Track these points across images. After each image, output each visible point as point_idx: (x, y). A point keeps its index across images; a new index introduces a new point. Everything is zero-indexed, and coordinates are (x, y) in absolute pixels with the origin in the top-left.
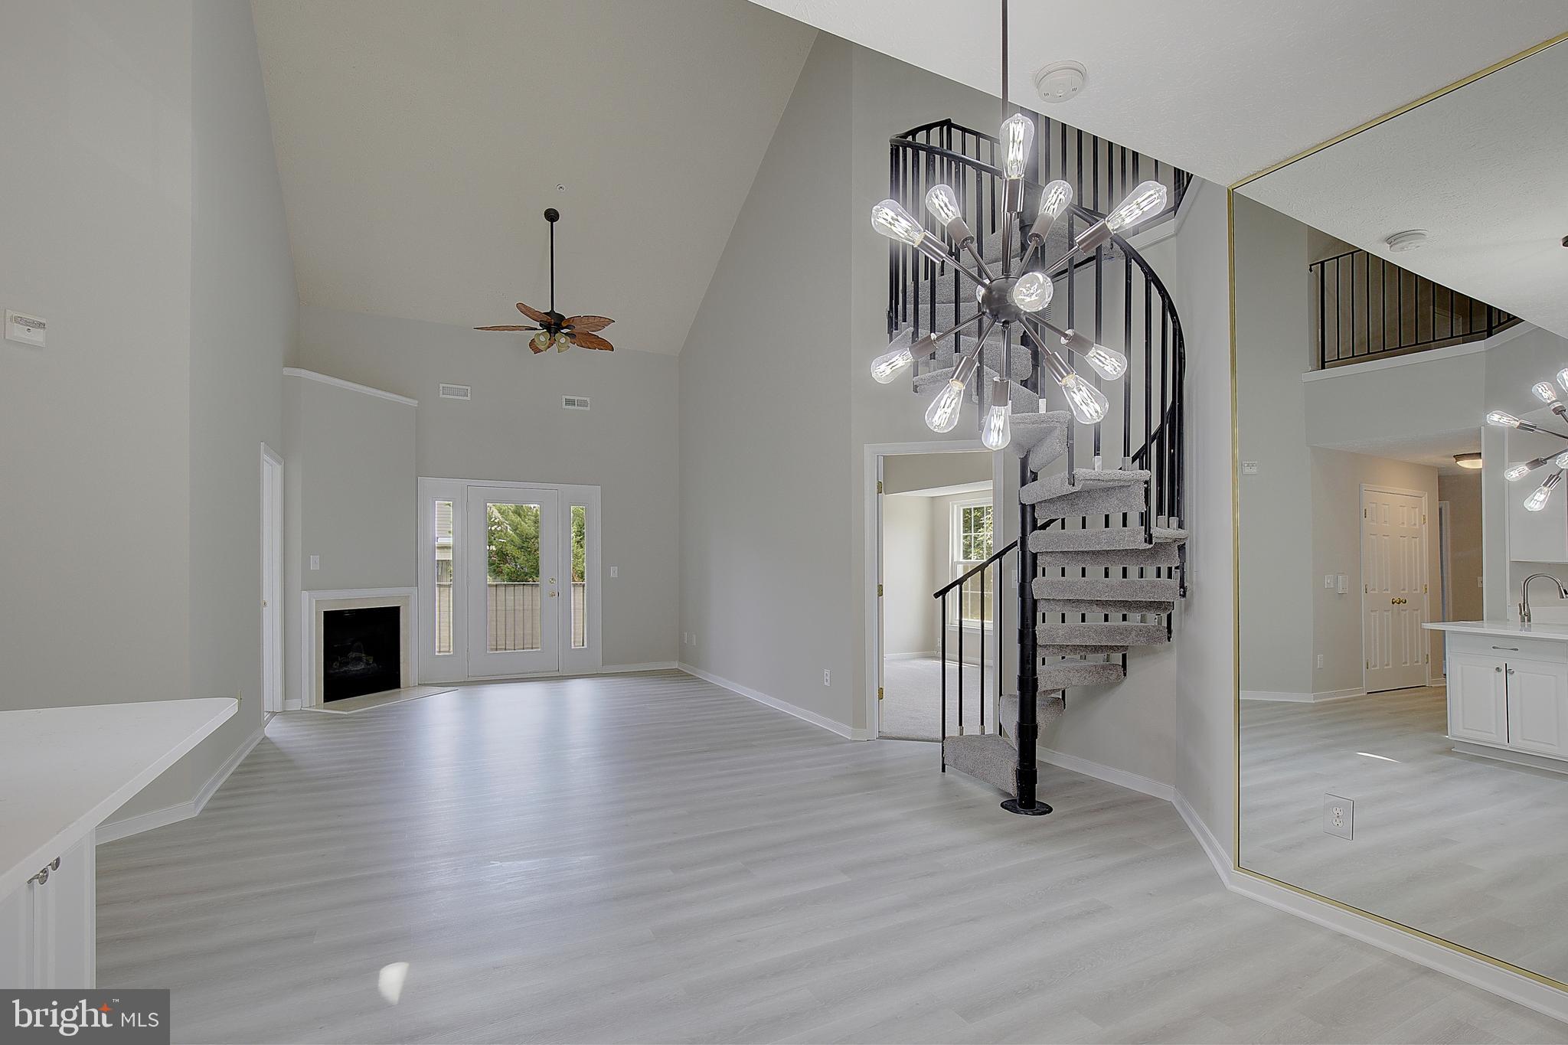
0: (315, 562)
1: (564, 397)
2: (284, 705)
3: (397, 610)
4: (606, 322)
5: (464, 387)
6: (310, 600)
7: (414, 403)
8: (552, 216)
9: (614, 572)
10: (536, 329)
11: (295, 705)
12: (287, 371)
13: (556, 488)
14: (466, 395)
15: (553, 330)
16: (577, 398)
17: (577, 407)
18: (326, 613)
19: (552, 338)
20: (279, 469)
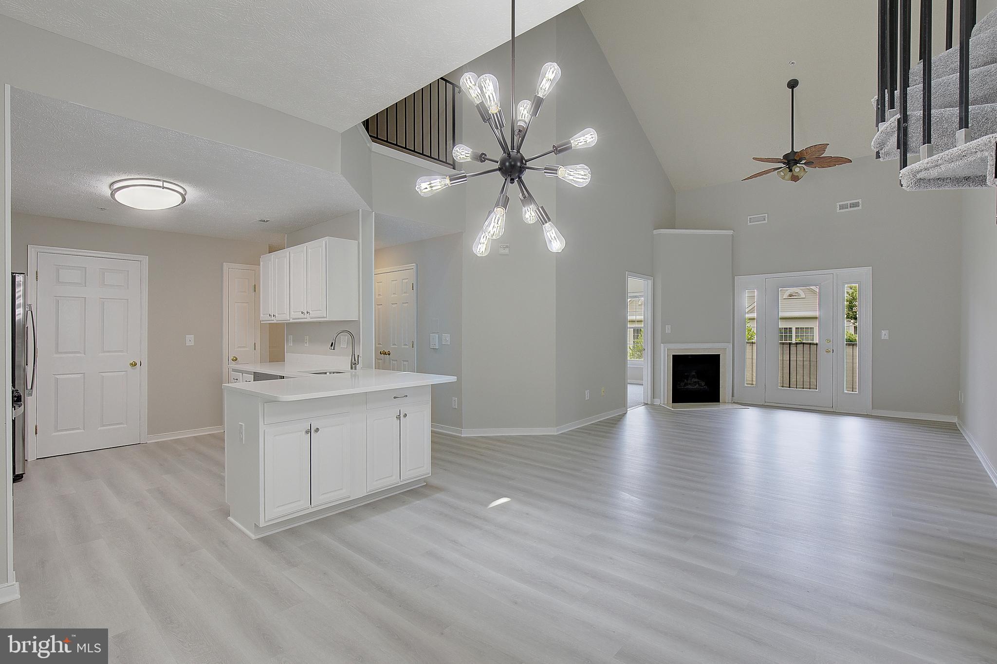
0: (668, 329)
1: (838, 204)
2: (652, 401)
3: (719, 355)
4: (824, 147)
5: (763, 215)
6: (664, 348)
7: (730, 232)
8: (793, 84)
9: (885, 335)
10: (782, 168)
11: (657, 402)
12: (655, 232)
13: (832, 272)
14: (764, 220)
15: (792, 164)
16: (849, 202)
17: (849, 209)
18: (674, 356)
19: (791, 171)
20: (650, 282)
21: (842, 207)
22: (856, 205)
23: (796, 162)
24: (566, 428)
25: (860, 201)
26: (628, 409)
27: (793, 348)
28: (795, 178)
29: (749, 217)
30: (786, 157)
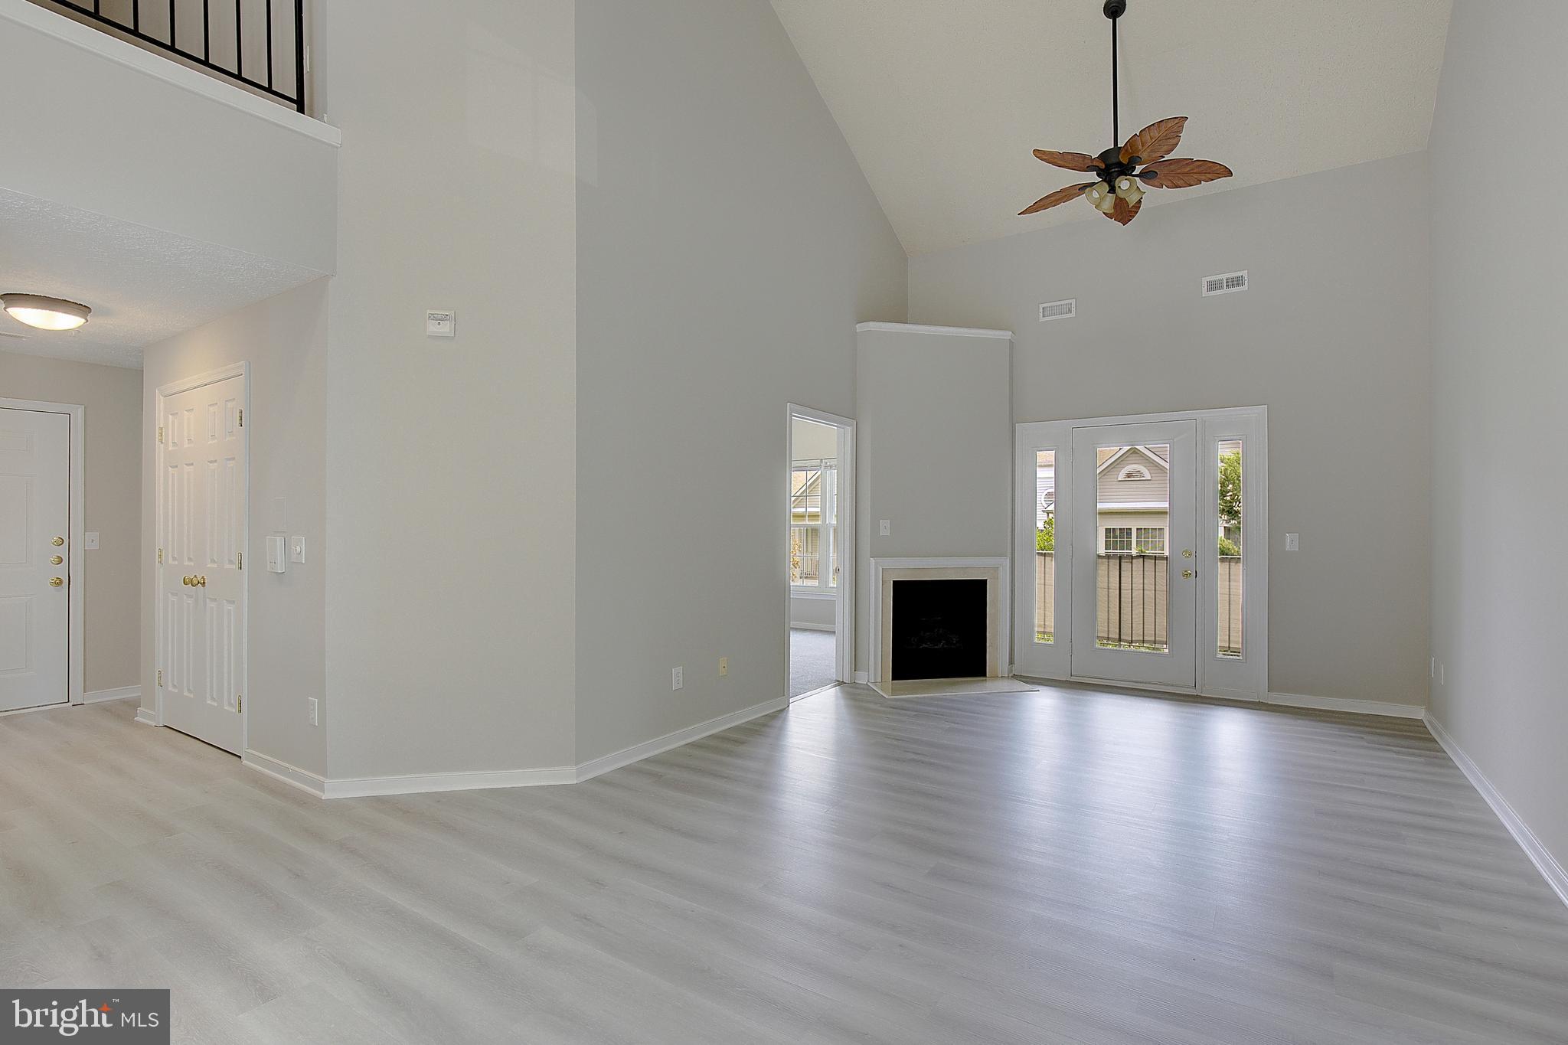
0: (884, 527)
1: (1204, 280)
2: (852, 677)
3: (984, 582)
5: (1066, 302)
6: (876, 567)
7: (1006, 336)
8: (1114, 8)
9: (1291, 543)
10: (1095, 183)
11: (862, 678)
12: (860, 328)
13: (1194, 417)
14: (1070, 311)
15: (1115, 174)
16: (1225, 276)
17: (1225, 291)
18: (895, 582)
19: (1112, 190)
20: (849, 431)
21: (1212, 286)
22: (1237, 282)
23: (1126, 170)
24: (605, 765)
25: (1245, 273)
26: (791, 700)
27: (1126, 565)
28: (1124, 212)
29: (1041, 306)
30: (1104, 156)
